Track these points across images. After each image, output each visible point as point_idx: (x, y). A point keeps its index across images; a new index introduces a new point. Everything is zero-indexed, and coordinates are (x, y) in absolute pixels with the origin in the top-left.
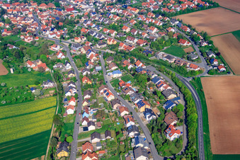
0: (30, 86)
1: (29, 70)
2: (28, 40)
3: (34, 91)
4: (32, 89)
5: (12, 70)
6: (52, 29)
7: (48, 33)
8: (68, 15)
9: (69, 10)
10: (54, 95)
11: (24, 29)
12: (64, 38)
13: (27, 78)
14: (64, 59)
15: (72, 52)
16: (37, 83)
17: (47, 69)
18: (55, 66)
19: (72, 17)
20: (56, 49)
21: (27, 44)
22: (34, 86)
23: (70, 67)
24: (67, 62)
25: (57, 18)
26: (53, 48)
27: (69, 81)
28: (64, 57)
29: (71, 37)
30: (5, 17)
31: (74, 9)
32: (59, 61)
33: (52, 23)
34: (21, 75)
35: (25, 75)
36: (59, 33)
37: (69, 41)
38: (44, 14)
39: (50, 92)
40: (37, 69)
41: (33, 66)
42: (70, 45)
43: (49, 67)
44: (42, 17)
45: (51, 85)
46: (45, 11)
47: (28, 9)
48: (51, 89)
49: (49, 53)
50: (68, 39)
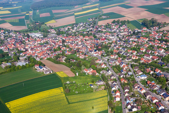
0: (90, 84)
1: (87, 74)
2: (82, 57)
3: (92, 86)
4: (91, 85)
5: (77, 74)
6: (95, 51)
7: (93, 53)
8: (102, 43)
9: (102, 40)
10: (105, 89)
11: (78, 51)
12: (103, 56)
13: (86, 79)
14: (106, 68)
15: (110, 63)
16: (93, 82)
17: (97, 74)
18: (101, 72)
19: (105, 44)
20: (100, 62)
21: (82, 59)
22: (91, 83)
23: (111, 73)
24: (109, 70)
25: (97, 44)
26: (97, 62)
27: (112, 81)
28: (105, 67)
29: (108, 55)
30: (66, 44)
31: (105, 39)
32: (103, 69)
33: (94, 47)
34: (82, 77)
35: (85, 77)
36: (100, 53)
37: (107, 57)
38: (88, 42)
39: (102, 87)
40: (91, 73)
41: (88, 72)
42: (108, 60)
43: (98, 73)
44: (87, 44)
45: (102, 83)
46: (88, 40)
47: (77, 40)
48: (102, 85)
49: (96, 64)
50: (106, 56)
